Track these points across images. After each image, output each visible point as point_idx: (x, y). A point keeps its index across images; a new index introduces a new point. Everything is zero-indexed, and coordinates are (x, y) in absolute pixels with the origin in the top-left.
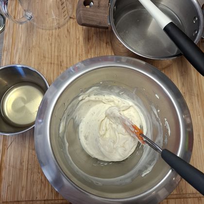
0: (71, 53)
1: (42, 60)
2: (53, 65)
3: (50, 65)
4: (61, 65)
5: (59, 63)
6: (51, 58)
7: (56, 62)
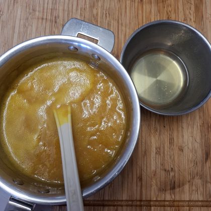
0: (70, 6)
1: (30, 14)
2: (44, 21)
3: (40, 21)
4: (56, 22)
5: (54, 19)
6: (43, 12)
7: (49, 17)
